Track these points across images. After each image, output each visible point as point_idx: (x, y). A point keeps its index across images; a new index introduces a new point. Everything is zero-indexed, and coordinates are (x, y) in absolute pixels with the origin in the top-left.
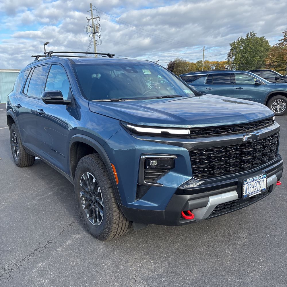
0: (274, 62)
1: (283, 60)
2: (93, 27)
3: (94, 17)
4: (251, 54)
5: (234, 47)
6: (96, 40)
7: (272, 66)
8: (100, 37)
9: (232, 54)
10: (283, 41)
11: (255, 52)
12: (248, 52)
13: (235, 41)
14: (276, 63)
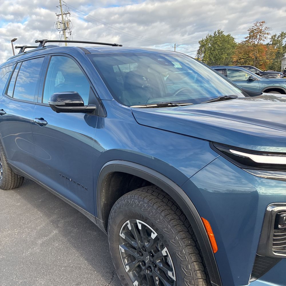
0: (240, 59)
1: (249, 57)
2: (63, 23)
3: (64, 13)
4: (219, 51)
5: (203, 44)
6: (67, 37)
7: (239, 62)
8: (70, 34)
9: (202, 51)
10: (248, 38)
11: (223, 49)
12: (216, 49)
13: (204, 39)
14: (243, 60)
